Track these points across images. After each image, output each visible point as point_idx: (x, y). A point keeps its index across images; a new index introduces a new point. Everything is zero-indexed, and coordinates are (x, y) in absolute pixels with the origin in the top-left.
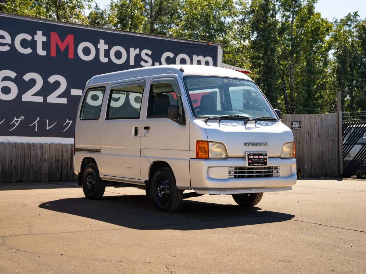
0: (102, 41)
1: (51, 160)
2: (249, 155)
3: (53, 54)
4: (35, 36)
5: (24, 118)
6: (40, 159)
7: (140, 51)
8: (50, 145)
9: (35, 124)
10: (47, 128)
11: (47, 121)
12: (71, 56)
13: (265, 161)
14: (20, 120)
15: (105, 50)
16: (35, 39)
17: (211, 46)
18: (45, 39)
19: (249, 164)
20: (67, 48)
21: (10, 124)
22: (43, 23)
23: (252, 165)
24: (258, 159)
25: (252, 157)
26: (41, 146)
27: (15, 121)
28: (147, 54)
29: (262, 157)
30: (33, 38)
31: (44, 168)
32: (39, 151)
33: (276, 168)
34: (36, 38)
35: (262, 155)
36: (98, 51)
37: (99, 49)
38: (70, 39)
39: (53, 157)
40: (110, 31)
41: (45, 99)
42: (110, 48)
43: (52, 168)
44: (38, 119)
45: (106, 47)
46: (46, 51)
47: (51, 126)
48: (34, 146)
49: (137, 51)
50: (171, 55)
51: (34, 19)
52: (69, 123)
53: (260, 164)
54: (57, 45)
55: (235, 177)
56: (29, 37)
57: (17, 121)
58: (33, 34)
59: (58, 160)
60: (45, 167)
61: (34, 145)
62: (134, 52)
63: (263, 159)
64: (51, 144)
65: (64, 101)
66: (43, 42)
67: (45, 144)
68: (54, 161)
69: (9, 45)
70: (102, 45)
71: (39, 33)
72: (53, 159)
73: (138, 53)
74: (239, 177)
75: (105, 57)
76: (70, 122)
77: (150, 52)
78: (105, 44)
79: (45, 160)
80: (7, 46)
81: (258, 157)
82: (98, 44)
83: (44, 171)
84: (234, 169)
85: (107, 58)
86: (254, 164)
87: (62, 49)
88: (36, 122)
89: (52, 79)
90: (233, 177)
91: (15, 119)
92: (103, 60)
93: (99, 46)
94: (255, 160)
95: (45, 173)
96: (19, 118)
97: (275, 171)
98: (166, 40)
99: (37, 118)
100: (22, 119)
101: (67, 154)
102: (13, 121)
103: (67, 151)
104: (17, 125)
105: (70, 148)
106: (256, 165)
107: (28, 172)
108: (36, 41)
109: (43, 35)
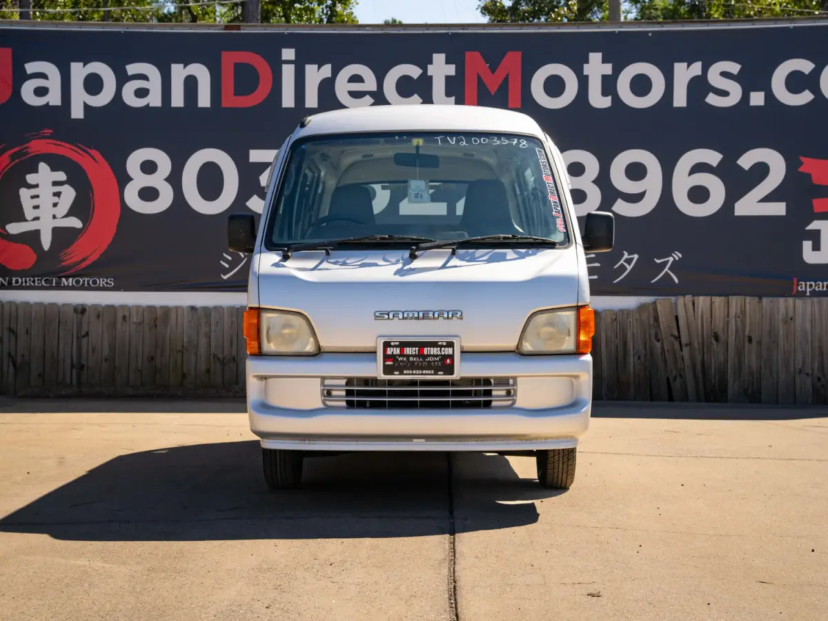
0: (595, 57)
2: (387, 345)
7: (705, 70)
12: (514, 101)
13: (448, 361)
15: (604, 77)
16: (429, 74)
18: (451, 70)
19: (387, 370)
22: (448, 33)
23: (396, 373)
24: (421, 355)
25: (397, 351)
28: (725, 74)
29: (434, 351)
30: (425, 70)
33: (503, 382)
34: (431, 70)
35: (434, 344)
36: (583, 81)
38: (512, 61)
41: (451, 209)
42: (617, 71)
45: (608, 69)
46: (453, 98)
49: (697, 68)
50: (806, 66)
53: (429, 372)
54: (480, 82)
55: (350, 405)
56: (414, 71)
58: (424, 62)
62: (684, 73)
63: (437, 356)
66: (448, 78)
69: (371, 94)
70: (596, 67)
71: (439, 58)
73: (699, 73)
74: (361, 405)
75: (605, 93)
77: (734, 68)
78: (604, 61)
80: (367, 96)
81: (421, 351)
82: (585, 66)
84: (343, 382)
85: (609, 98)
86: (405, 372)
87: (492, 88)
90: (344, 404)
92: (598, 100)
93: (587, 69)
94: (408, 359)
97: (498, 392)
98: (788, 28)
106: (413, 374)
108: (431, 77)
109: (448, 62)
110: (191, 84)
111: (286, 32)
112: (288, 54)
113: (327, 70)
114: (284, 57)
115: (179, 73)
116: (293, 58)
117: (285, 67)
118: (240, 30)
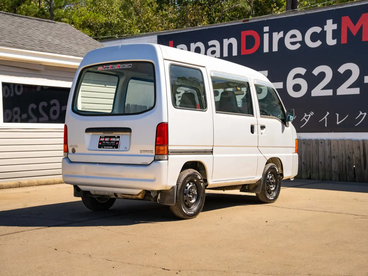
1: (341, 157)
3: (344, 40)
4: (325, 26)
5: (313, 114)
6: (329, 157)
8: (337, 141)
9: (325, 119)
10: (338, 123)
11: (338, 115)
12: (365, 38)
14: (310, 116)
18: (335, 27)
20: (360, 30)
21: (301, 121)
26: (330, 141)
27: (305, 118)
30: (323, 28)
31: (333, 166)
32: (327, 149)
34: (326, 28)
39: (342, 154)
41: (335, 92)
43: (342, 166)
44: (328, 113)
46: (336, 40)
47: (342, 120)
48: (321, 143)
52: (362, 116)
54: (348, 30)
56: (318, 29)
57: (307, 118)
58: (322, 24)
59: (349, 157)
60: (335, 164)
61: (322, 141)
64: (340, 140)
65: (356, 91)
66: (333, 31)
67: (334, 140)
68: (344, 159)
69: (299, 42)
71: (329, 22)
72: (342, 156)
76: (364, 114)
79: (334, 157)
80: (298, 43)
83: (333, 169)
87: (354, 33)
88: (325, 117)
89: (342, 70)
91: (306, 115)
95: (334, 171)
96: (309, 114)
99: (327, 113)
100: (312, 115)
101: (359, 152)
102: (304, 118)
103: (359, 148)
104: (307, 121)
105: (362, 144)
107: (317, 169)
108: (326, 31)
109: (333, 23)
110: (230, 46)
111: (265, 19)
112: (266, 29)
113: (281, 34)
114: (265, 31)
115: (226, 42)
116: (268, 30)
117: (265, 35)
118: (249, 21)
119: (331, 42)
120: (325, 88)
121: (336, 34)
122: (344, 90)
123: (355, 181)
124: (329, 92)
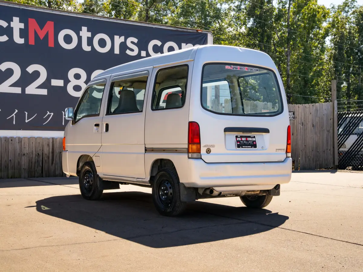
0: (84, 29)
1: (31, 154)
3: (32, 42)
4: (11, 22)
6: (19, 154)
7: (126, 39)
8: (29, 139)
9: (13, 116)
10: (27, 121)
11: (27, 113)
12: (51, 44)
15: (88, 38)
16: (11, 26)
17: (201, 33)
18: (22, 26)
20: (47, 36)
22: (20, 8)
26: (20, 140)
28: (132, 42)
30: (9, 24)
31: (23, 163)
32: (18, 146)
34: (12, 24)
36: (80, 38)
37: (81, 36)
38: (50, 26)
39: (33, 151)
40: (93, 17)
41: (23, 90)
42: (93, 36)
43: (32, 163)
44: (17, 111)
45: (89, 34)
46: (23, 39)
47: (31, 118)
48: (12, 140)
50: (159, 43)
51: (9, 5)
52: (49, 115)
54: (36, 33)
56: (4, 24)
58: (9, 20)
59: (39, 155)
60: (24, 162)
61: (12, 139)
62: (118, 40)
64: (31, 137)
65: (44, 92)
66: (20, 29)
67: (24, 138)
68: (34, 156)
70: (85, 33)
71: (16, 19)
72: (32, 153)
73: (124, 41)
75: (88, 45)
76: (51, 114)
77: (136, 40)
78: (88, 31)
79: (24, 155)
82: (80, 32)
83: (23, 167)
85: (90, 47)
87: (42, 37)
88: (14, 115)
89: (31, 69)
92: (86, 48)
95: (24, 169)
99: (15, 111)
101: (48, 149)
103: (48, 145)
105: (51, 142)
107: (6, 167)
108: (13, 28)
119: (19, 40)
120: (13, 85)
121: (23, 33)
122: (32, 89)
123: (42, 177)
124: (18, 90)
